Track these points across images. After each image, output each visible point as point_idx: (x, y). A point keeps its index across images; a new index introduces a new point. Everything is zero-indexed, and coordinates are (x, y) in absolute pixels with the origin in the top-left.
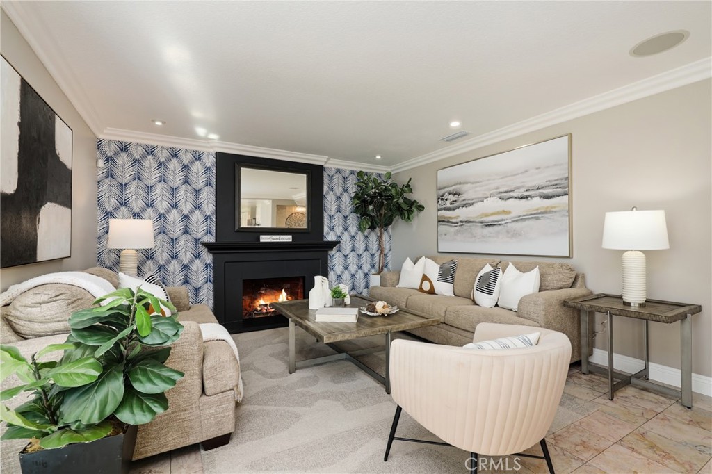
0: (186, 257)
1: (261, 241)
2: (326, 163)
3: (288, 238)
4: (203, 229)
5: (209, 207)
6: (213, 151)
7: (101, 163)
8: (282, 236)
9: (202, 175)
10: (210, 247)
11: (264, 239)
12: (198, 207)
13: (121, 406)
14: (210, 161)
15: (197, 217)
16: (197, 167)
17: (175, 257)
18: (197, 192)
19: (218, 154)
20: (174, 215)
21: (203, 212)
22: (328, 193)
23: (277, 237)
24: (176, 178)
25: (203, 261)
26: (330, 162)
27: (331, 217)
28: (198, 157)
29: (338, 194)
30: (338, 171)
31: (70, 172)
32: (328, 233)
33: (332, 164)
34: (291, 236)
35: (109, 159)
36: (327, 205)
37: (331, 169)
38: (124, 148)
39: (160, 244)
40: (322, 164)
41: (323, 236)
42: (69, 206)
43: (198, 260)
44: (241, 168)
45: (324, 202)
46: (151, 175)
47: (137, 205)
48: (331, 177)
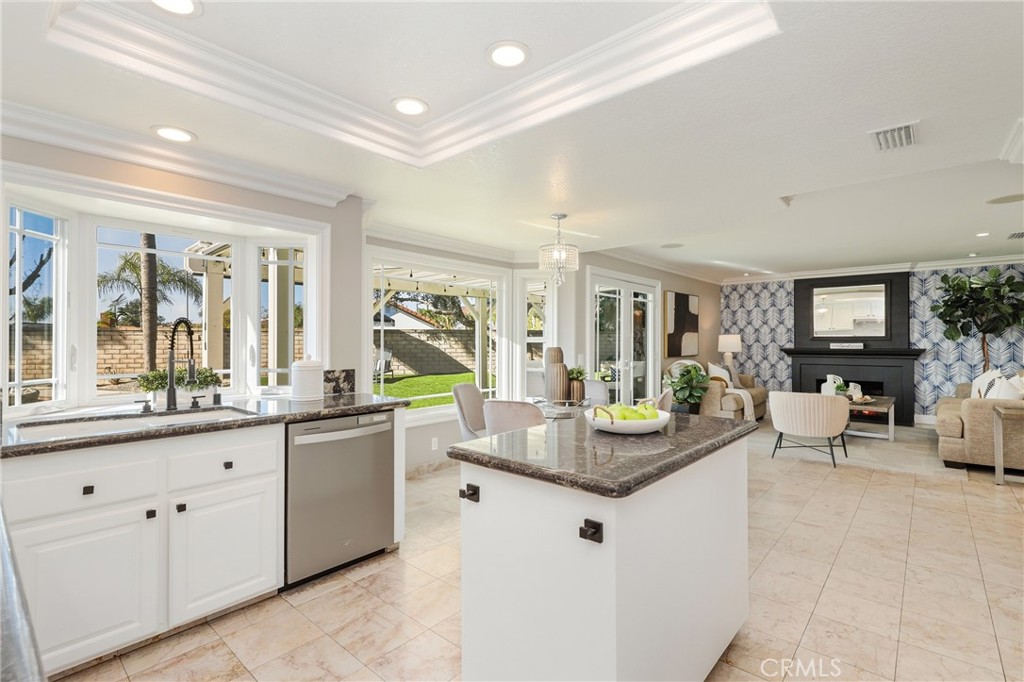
0: (773, 359)
1: (831, 348)
2: (913, 268)
3: (860, 346)
4: (786, 339)
5: (790, 322)
6: (792, 279)
7: (722, 300)
8: (852, 344)
9: (784, 300)
10: (788, 352)
11: (833, 346)
12: (781, 323)
13: (688, 397)
14: (790, 287)
15: (781, 329)
16: (781, 294)
17: (765, 358)
18: (781, 311)
19: (796, 281)
20: (765, 330)
21: (786, 326)
22: (919, 298)
23: (847, 344)
24: (766, 302)
25: (786, 362)
27: (924, 324)
28: (781, 286)
29: (935, 298)
30: (936, 272)
31: (697, 316)
32: (919, 340)
33: (923, 268)
34: (862, 344)
35: (727, 297)
36: (916, 310)
37: (924, 272)
38: (734, 289)
39: (756, 350)
40: (907, 270)
41: (909, 343)
42: (697, 332)
43: (781, 362)
44: (815, 290)
45: (911, 308)
46: (750, 303)
47: (742, 324)
48: (923, 281)
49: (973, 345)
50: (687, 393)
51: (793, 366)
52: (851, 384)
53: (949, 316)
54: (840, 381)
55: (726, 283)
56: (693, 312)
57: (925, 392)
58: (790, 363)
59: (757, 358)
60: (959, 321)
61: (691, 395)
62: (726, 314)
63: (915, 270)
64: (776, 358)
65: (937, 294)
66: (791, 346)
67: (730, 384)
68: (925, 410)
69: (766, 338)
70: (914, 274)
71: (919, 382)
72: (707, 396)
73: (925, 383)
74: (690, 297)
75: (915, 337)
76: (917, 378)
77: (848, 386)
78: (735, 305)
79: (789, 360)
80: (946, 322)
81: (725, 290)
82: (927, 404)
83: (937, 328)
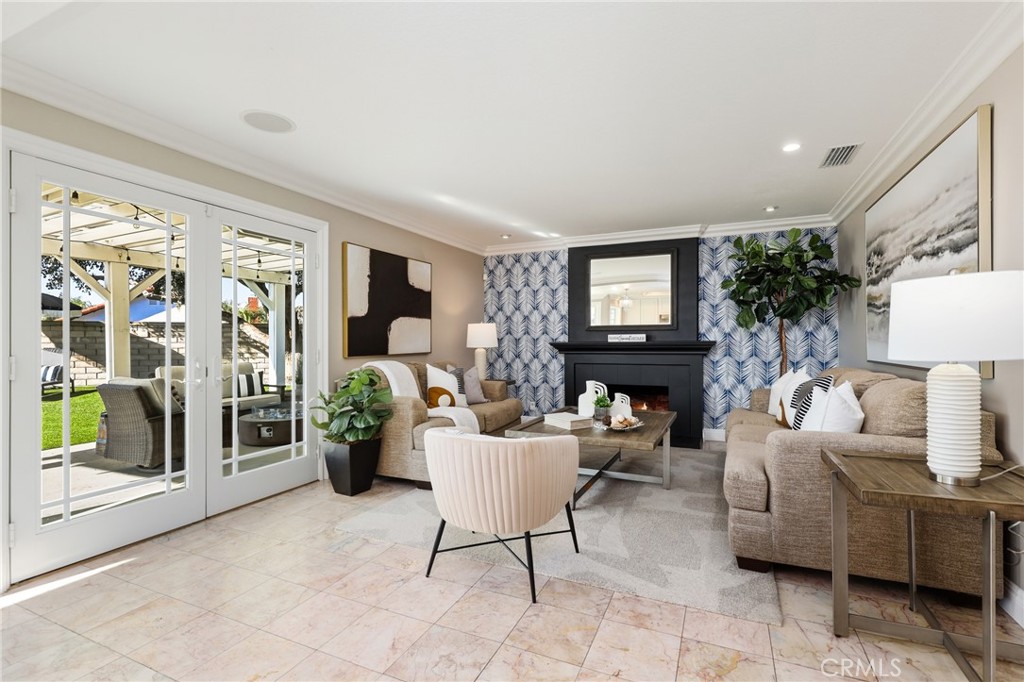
0: (545, 356)
1: (609, 341)
2: (703, 233)
3: (641, 338)
4: (559, 332)
5: (564, 308)
6: (567, 248)
7: (485, 277)
8: (633, 336)
9: (558, 276)
10: (559, 347)
11: (613, 338)
12: (554, 307)
13: (348, 430)
14: (564, 259)
15: (554, 317)
16: (555, 268)
17: (536, 356)
18: (554, 292)
19: (569, 249)
20: (536, 317)
21: (559, 312)
22: (709, 274)
23: (627, 336)
24: (536, 281)
25: (559, 361)
26: (708, 230)
27: (714, 307)
28: (554, 257)
29: (727, 273)
30: (727, 239)
31: (428, 295)
32: (709, 330)
33: (715, 232)
34: (644, 336)
35: (491, 272)
36: (707, 291)
37: (714, 239)
38: (500, 261)
39: (525, 344)
40: (696, 235)
41: (698, 334)
42: (430, 318)
43: (554, 361)
44: (592, 261)
45: (701, 287)
46: (519, 281)
47: (509, 309)
48: (714, 251)
49: (768, 336)
50: (345, 425)
51: (566, 367)
52: (618, 395)
53: (743, 295)
54: (603, 390)
55: (490, 252)
56: (417, 286)
57: (715, 398)
58: (563, 362)
59: (526, 356)
60: (754, 302)
61: (351, 428)
62: (490, 296)
63: (705, 236)
64: (548, 355)
65: (729, 267)
66: (564, 339)
67: (460, 399)
68: (715, 422)
69: (537, 330)
70: (703, 241)
71: (709, 386)
72: (392, 425)
73: (715, 386)
74: (411, 264)
75: (704, 324)
76: (706, 379)
77: (612, 399)
78: (501, 284)
79: (562, 358)
80: (739, 303)
81: (489, 263)
82: (717, 415)
83: (728, 312)
